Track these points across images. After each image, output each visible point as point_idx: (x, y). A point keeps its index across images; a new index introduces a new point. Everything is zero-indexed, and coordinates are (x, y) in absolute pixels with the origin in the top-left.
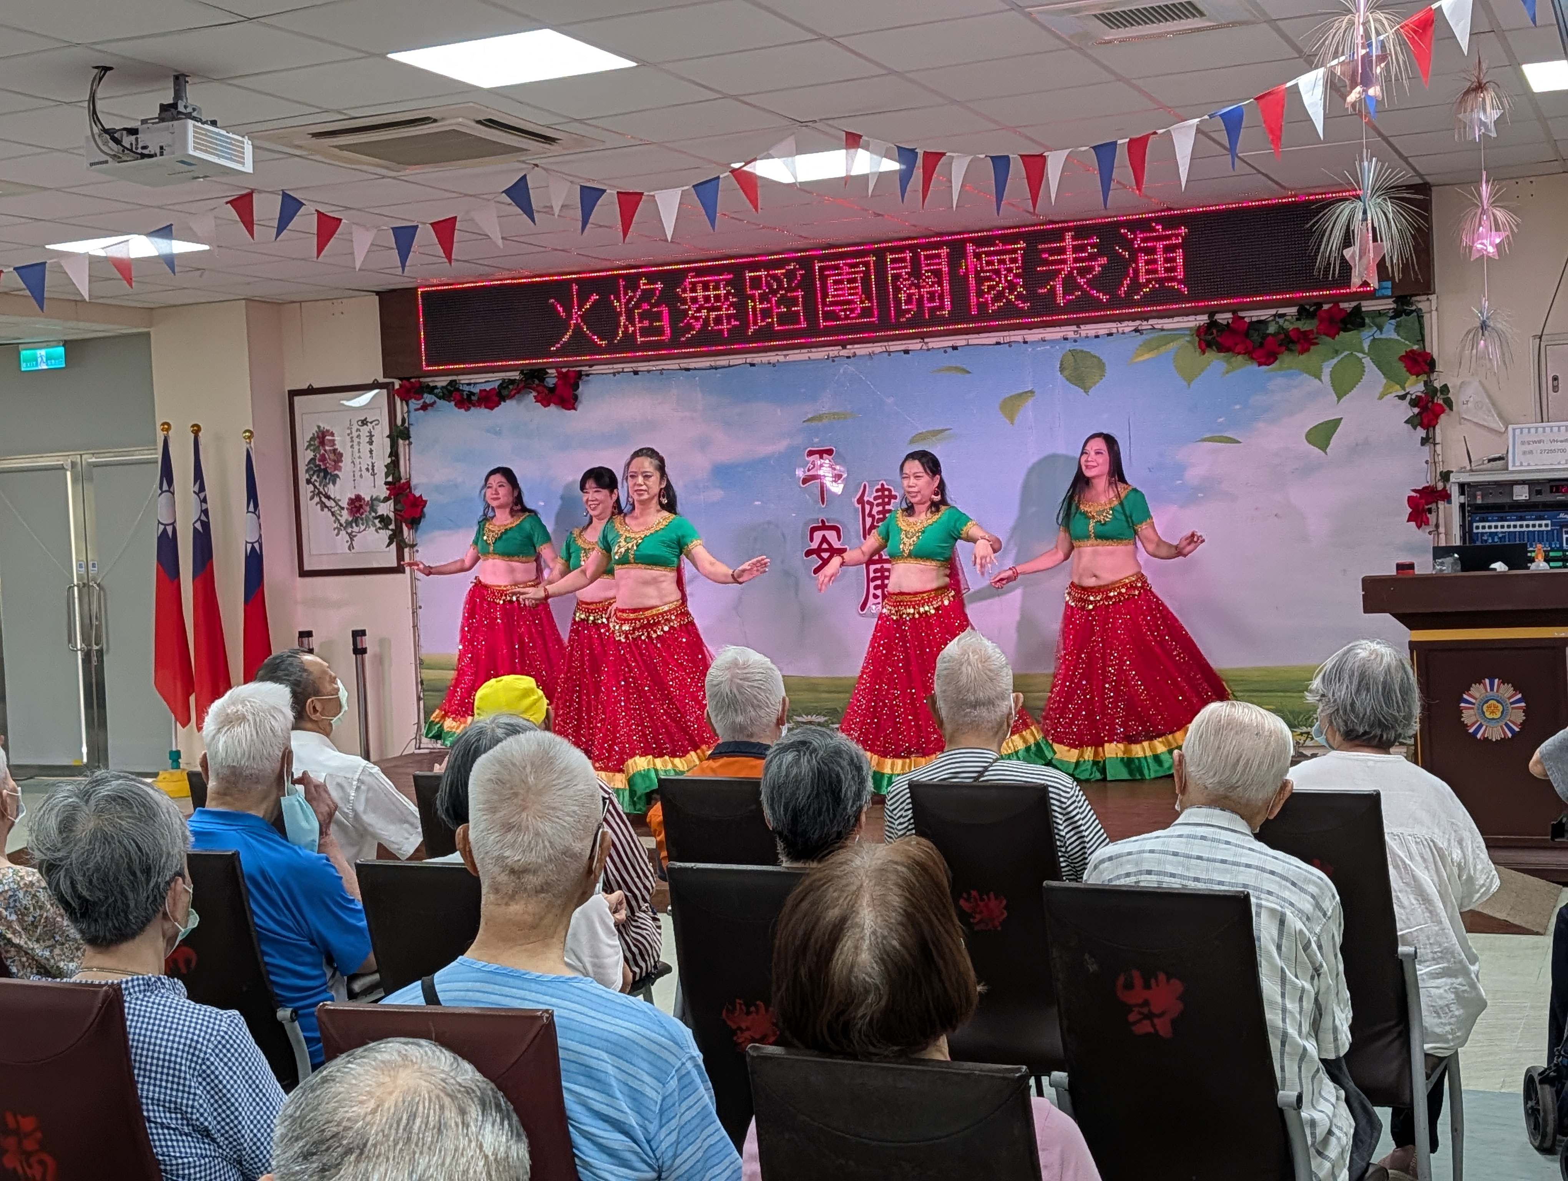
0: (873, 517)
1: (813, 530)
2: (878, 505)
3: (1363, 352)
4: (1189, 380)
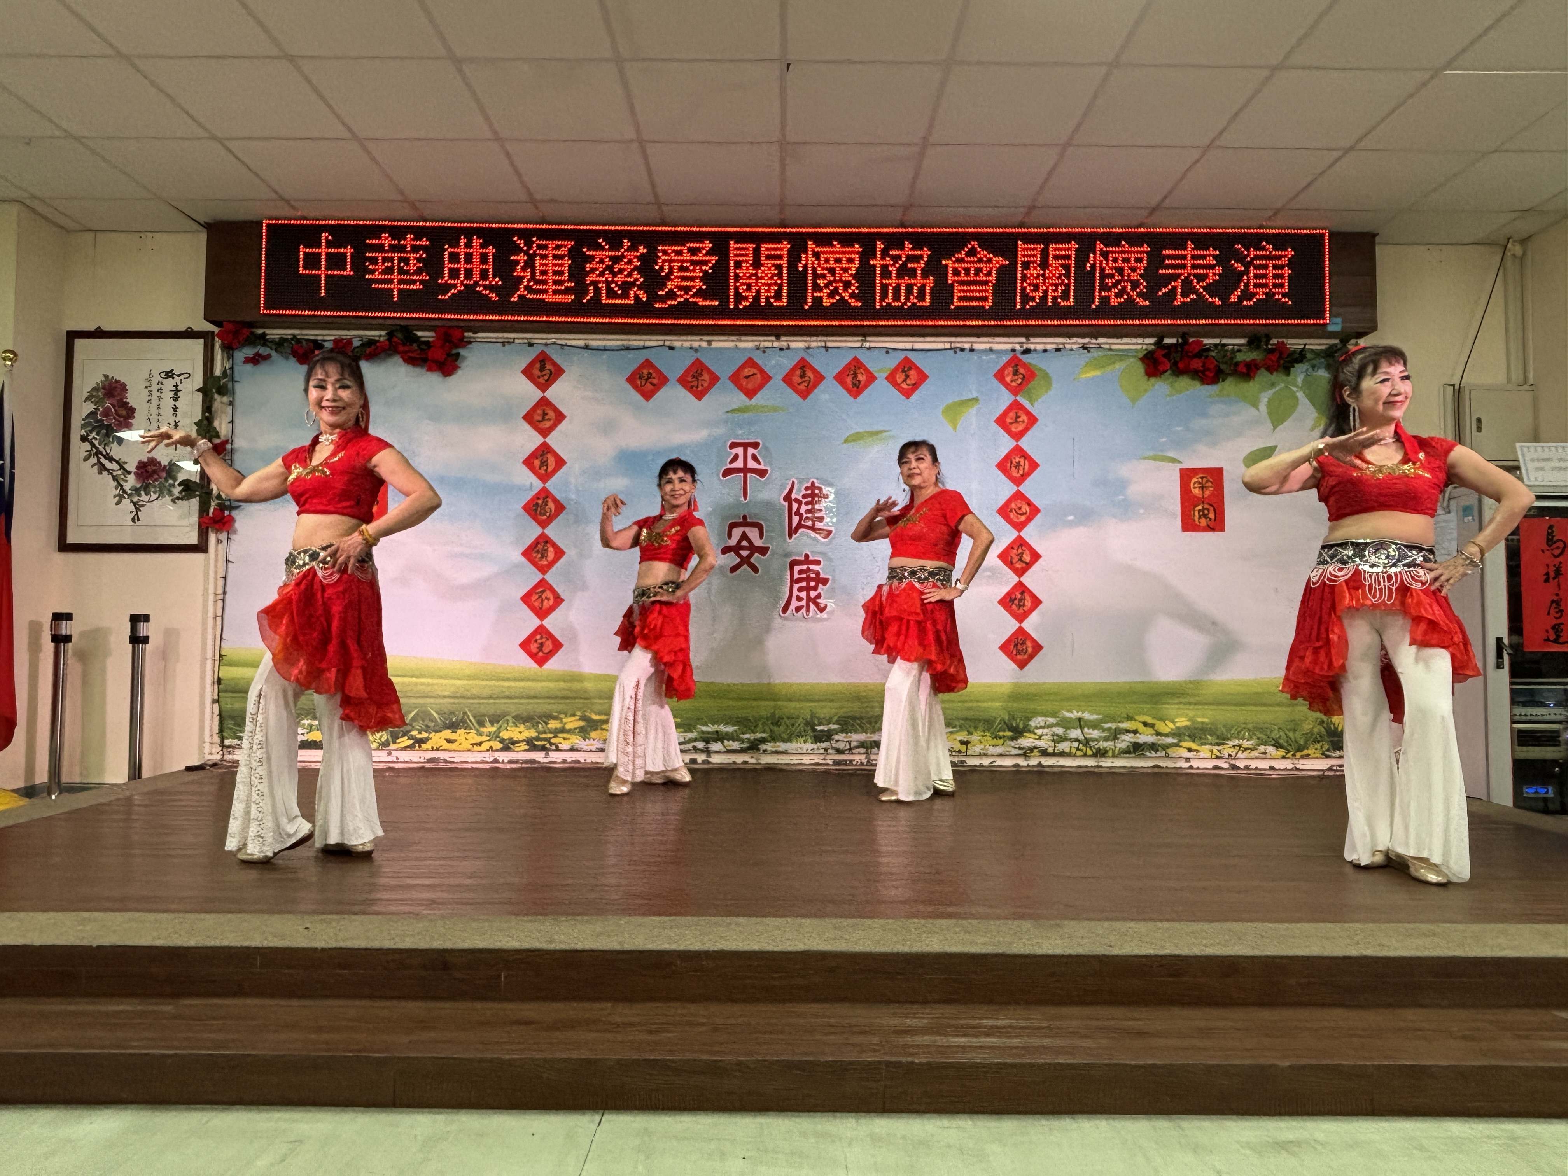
0: (801, 516)
1: (733, 526)
2: (807, 504)
3: (1297, 386)
4: (1134, 400)
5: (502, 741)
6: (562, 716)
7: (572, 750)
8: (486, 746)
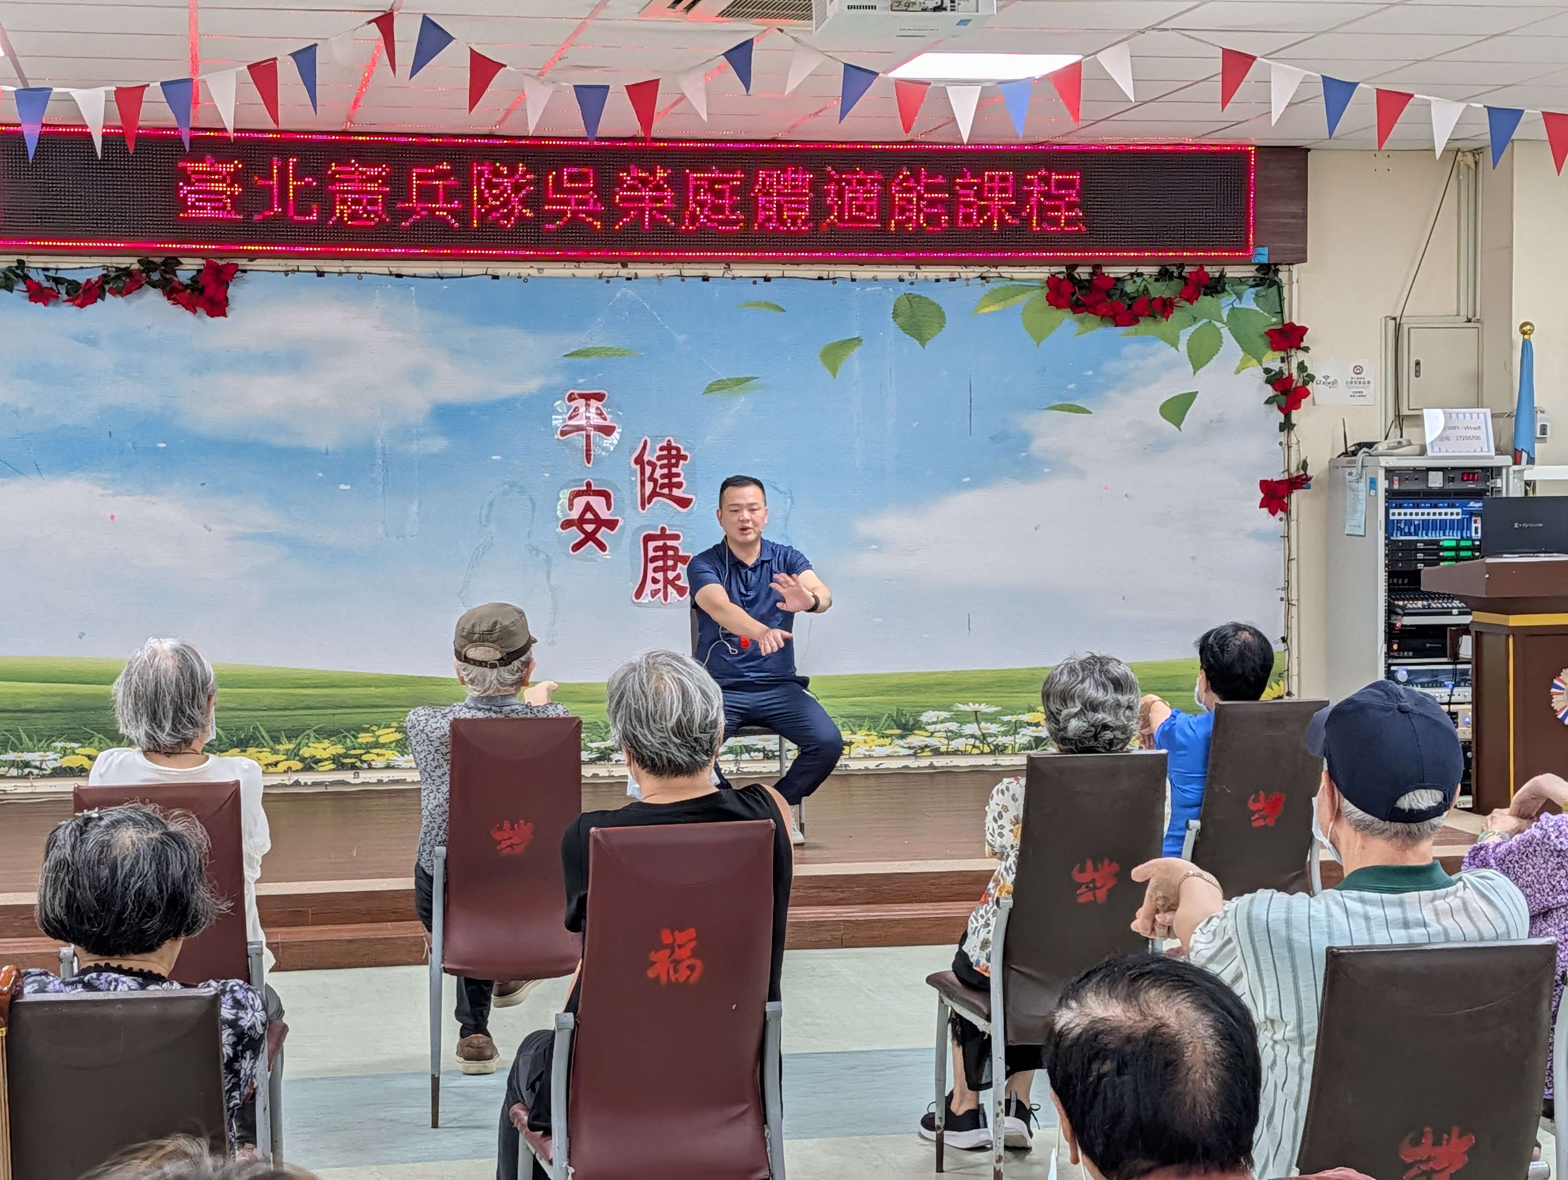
0: (655, 481)
1: (574, 496)
2: (662, 467)
3: (1222, 321)
4: (1039, 339)
5: (303, 760)
6: (374, 728)
7: (388, 767)
8: (282, 767)
